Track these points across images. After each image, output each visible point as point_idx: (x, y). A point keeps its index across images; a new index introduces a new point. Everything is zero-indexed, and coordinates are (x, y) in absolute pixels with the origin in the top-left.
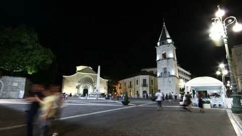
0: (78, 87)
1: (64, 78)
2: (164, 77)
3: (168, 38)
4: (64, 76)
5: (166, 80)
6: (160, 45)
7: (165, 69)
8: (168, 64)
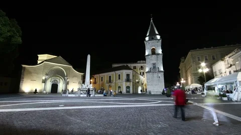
0: (44, 82)
1: (25, 68)
2: (153, 72)
3: (157, 35)
4: (23, 66)
5: (156, 75)
6: (149, 40)
7: (154, 64)
8: (157, 60)
